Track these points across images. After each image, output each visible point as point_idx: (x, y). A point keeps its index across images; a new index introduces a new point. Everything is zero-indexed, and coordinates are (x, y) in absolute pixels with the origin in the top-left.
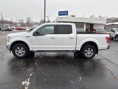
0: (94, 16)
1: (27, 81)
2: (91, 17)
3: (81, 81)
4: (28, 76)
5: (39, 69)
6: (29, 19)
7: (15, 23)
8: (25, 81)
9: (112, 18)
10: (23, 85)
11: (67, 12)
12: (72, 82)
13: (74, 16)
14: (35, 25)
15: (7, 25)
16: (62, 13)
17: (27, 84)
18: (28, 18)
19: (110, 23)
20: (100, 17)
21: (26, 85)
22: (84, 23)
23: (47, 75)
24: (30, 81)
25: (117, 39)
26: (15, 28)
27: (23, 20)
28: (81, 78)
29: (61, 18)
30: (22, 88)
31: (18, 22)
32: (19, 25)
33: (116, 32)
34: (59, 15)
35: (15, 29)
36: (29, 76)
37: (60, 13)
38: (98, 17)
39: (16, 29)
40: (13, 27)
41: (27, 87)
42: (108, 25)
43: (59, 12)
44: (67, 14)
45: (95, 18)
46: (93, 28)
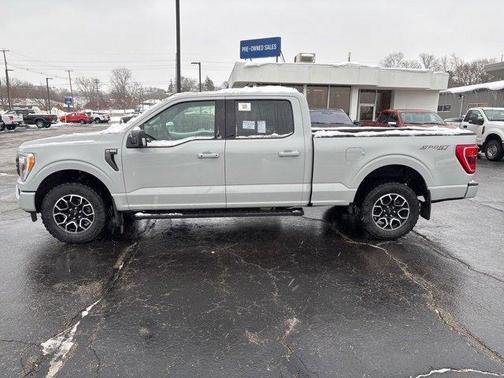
0: (400, 55)
1: (67, 337)
2: (389, 62)
3: (292, 336)
4: (75, 314)
5: (129, 287)
6: (122, 75)
7: (65, 93)
8: (54, 336)
9: (480, 62)
10: (45, 352)
11: (277, 41)
12: (253, 338)
13: (308, 59)
14: (147, 102)
15: (29, 102)
16: (255, 48)
17: (62, 348)
18: (117, 73)
19: (470, 84)
20: (428, 60)
21: (59, 354)
22: (350, 86)
23: (155, 311)
24: (76, 338)
25: (490, 154)
26: (62, 114)
27: (97, 82)
28: (294, 322)
29: (249, 67)
30: (39, 364)
31: (75, 88)
32: (83, 102)
33: (487, 122)
34: (244, 55)
35: (63, 120)
36: (78, 317)
37: (246, 49)
38: (420, 61)
39: (69, 119)
40: (55, 111)
41: (60, 363)
42: (460, 95)
43: (243, 44)
44: (277, 53)
45: (405, 65)
46: (390, 110)
